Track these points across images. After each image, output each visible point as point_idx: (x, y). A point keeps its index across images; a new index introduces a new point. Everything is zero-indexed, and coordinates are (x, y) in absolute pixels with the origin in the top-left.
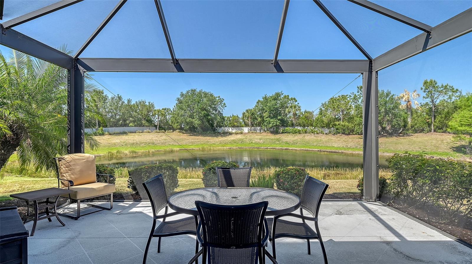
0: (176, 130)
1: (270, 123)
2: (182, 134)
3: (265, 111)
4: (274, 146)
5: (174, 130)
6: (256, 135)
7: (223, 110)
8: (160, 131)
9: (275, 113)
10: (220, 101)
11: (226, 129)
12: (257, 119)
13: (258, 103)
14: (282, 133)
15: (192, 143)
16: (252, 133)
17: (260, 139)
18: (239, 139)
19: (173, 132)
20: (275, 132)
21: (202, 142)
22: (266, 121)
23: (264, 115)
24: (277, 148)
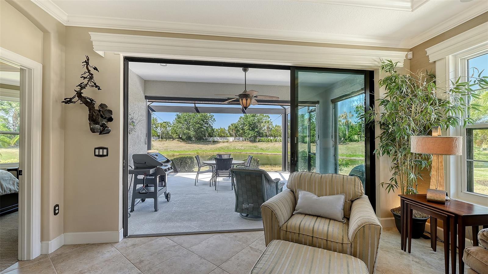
0: (176, 139)
1: (249, 134)
2: (180, 142)
3: (245, 125)
4: (252, 151)
5: (174, 139)
6: (239, 143)
7: (213, 124)
8: (162, 140)
9: (253, 127)
10: (210, 116)
11: (216, 139)
12: (239, 131)
13: (240, 118)
14: (259, 141)
15: (188, 149)
16: (236, 141)
17: (242, 146)
18: (225, 146)
19: (173, 141)
20: (254, 141)
21: (196, 149)
22: (246, 132)
23: (245, 128)
24: (254, 153)
